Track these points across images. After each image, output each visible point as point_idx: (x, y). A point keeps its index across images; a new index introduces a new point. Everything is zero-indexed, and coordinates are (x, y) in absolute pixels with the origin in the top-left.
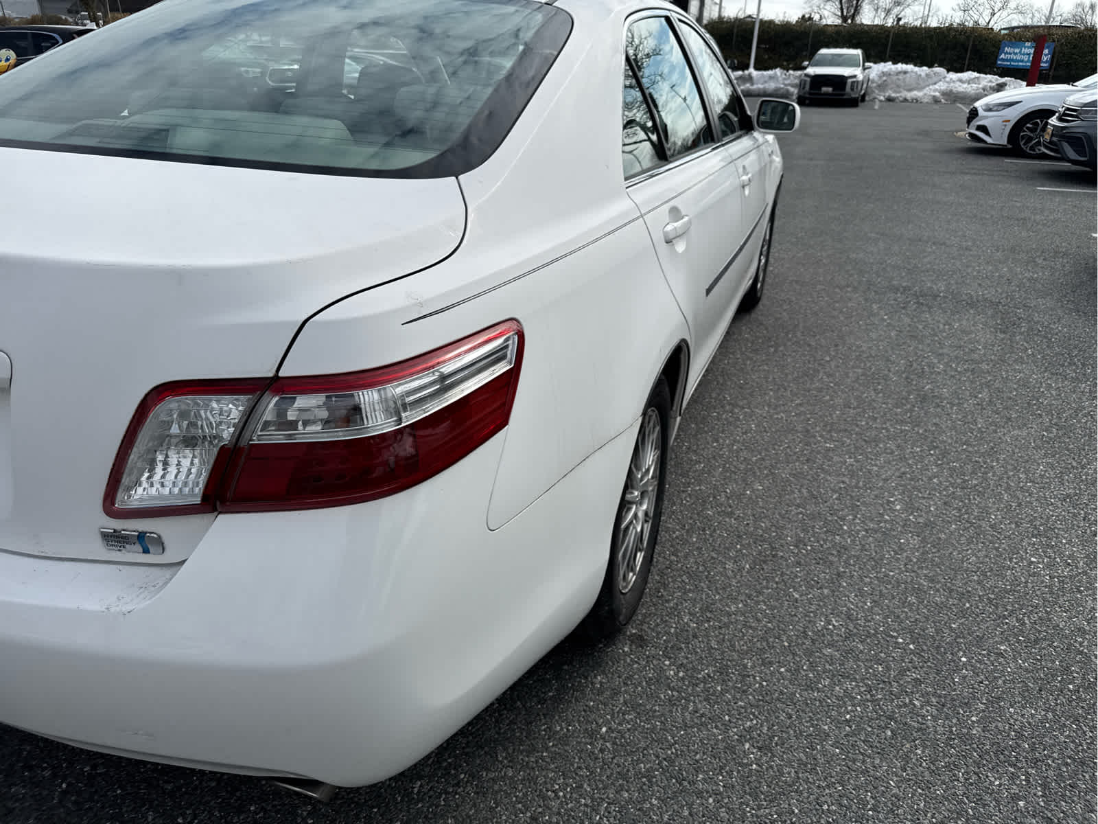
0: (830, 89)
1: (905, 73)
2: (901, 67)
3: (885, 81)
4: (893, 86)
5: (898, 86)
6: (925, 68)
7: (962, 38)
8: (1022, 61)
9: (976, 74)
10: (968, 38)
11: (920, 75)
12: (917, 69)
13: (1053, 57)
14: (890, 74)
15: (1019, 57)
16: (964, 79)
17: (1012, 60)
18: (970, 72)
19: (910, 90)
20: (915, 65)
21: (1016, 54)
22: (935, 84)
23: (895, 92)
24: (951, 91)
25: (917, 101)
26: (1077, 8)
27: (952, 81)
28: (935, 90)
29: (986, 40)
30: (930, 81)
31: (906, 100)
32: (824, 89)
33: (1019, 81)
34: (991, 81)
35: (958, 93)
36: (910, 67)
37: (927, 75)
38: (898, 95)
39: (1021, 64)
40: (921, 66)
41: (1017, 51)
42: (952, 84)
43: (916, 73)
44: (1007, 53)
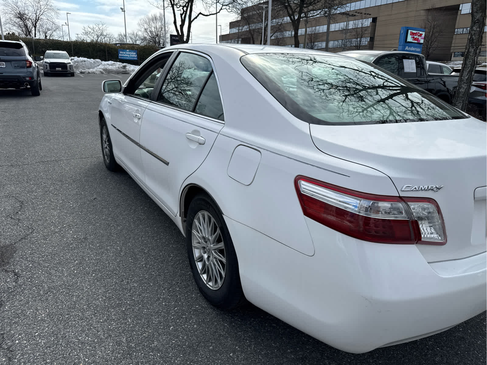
0: (60, 69)
1: (85, 61)
2: (81, 59)
3: (77, 65)
4: (81, 67)
5: (84, 67)
6: (92, 59)
7: (102, 48)
8: (128, 57)
9: (113, 62)
10: (104, 47)
11: (91, 62)
12: (89, 60)
13: (138, 56)
14: (78, 62)
15: (126, 55)
16: (109, 64)
17: (124, 57)
18: (111, 61)
19: (89, 69)
20: (88, 58)
21: (124, 54)
22: (98, 66)
23: (83, 69)
24: (106, 69)
25: (94, 73)
26: (119, 36)
27: (104, 65)
28: (100, 69)
29: (112, 49)
30: (96, 65)
31: (89, 73)
32: (57, 69)
33: (129, 64)
34: (119, 65)
35: (109, 69)
36: (86, 59)
37: (94, 62)
38: (85, 71)
39: (127, 58)
40: (90, 59)
41: (125, 53)
42: (106, 66)
43: (89, 61)
44: (121, 54)
